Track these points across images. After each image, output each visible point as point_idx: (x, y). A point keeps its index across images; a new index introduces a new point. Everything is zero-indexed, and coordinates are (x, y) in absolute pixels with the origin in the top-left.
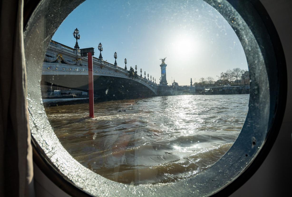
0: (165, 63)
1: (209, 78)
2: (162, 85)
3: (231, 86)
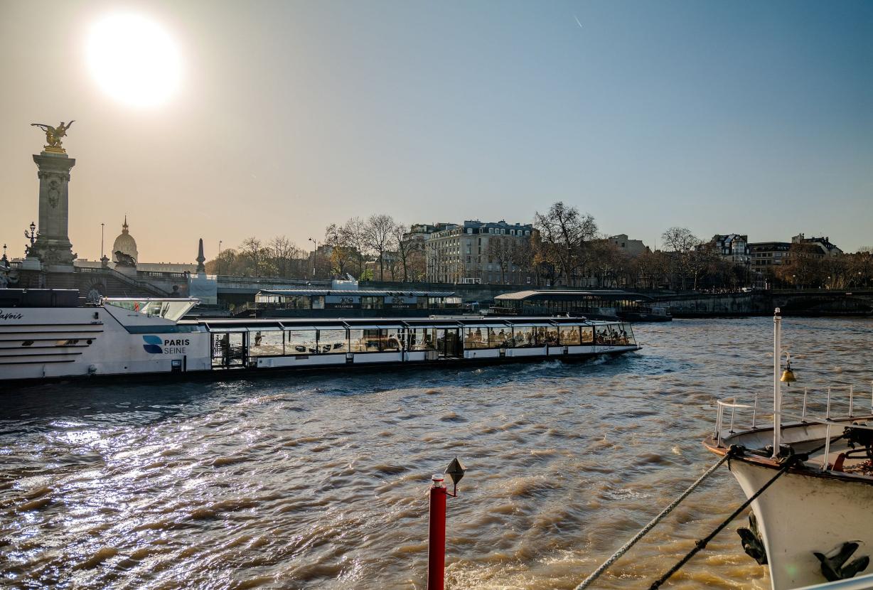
0: (63, 146)
1: (279, 242)
2: (36, 265)
3: (361, 285)
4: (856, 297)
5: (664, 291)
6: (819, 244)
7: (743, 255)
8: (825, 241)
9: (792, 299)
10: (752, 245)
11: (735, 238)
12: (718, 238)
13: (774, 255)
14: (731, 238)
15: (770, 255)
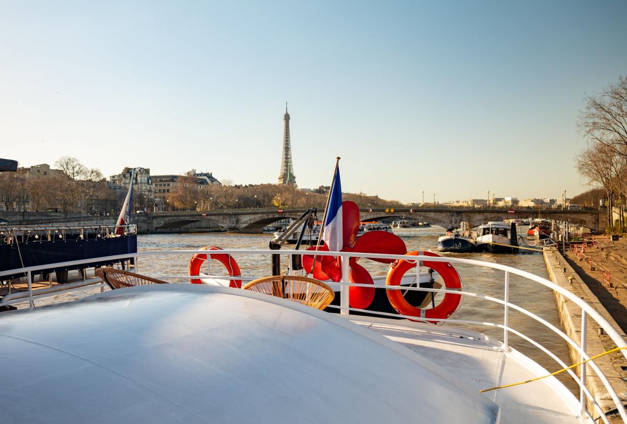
4: (209, 217)
5: (52, 214)
6: (205, 178)
7: (146, 185)
8: (209, 176)
9: (167, 219)
10: (153, 177)
11: (140, 170)
12: (128, 171)
13: (171, 185)
14: (137, 170)
15: (169, 185)
